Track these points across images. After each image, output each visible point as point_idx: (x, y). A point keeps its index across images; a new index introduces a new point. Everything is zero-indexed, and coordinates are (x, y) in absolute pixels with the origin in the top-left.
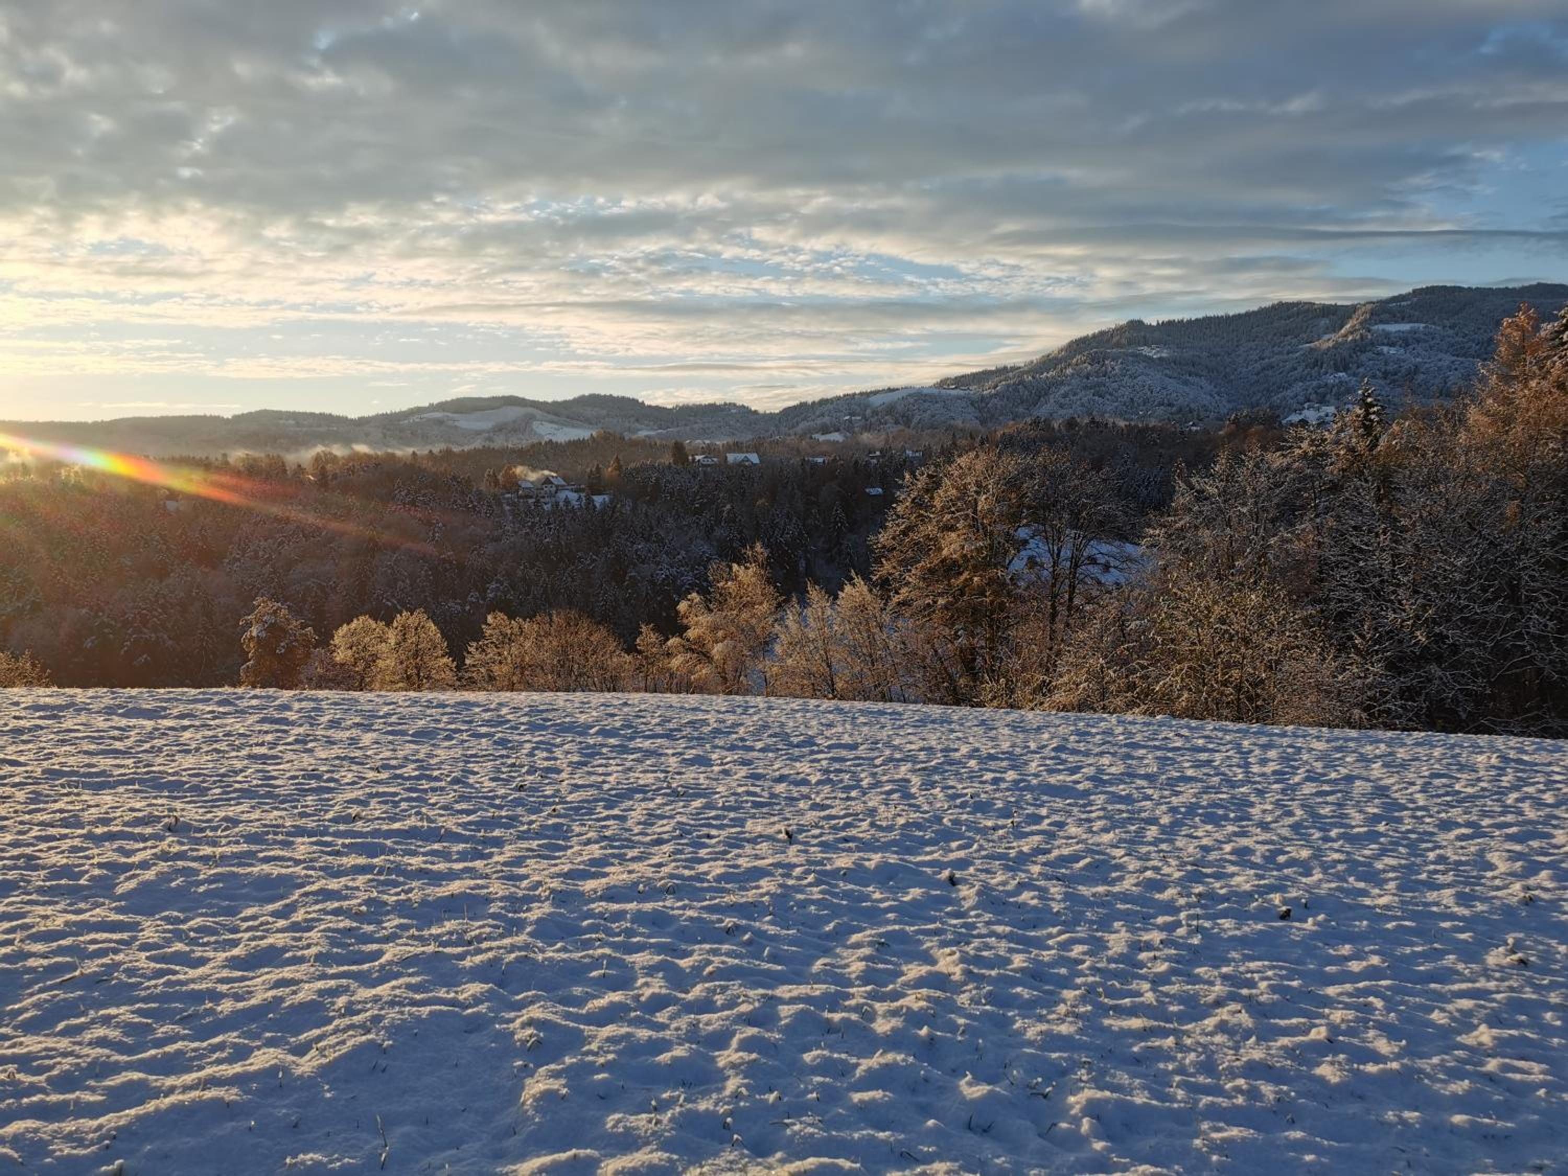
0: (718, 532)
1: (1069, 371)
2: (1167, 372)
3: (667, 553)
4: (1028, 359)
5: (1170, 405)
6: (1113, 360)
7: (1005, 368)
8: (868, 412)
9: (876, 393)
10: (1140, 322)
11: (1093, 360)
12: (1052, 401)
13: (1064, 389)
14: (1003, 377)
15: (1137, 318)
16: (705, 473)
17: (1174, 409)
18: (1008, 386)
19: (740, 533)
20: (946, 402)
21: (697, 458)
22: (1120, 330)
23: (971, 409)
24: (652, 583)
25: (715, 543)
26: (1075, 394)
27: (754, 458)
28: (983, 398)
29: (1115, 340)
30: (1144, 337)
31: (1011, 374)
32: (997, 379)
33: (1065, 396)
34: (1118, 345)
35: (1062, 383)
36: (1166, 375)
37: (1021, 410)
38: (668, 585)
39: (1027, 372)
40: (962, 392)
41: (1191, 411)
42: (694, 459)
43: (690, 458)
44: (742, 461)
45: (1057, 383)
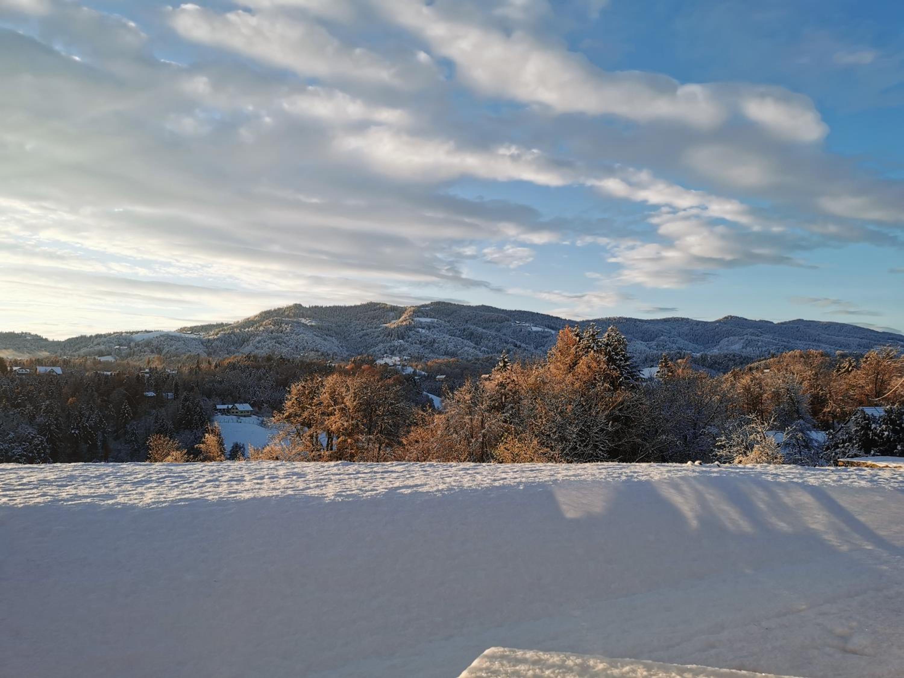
0: (38, 420)
1: (261, 328)
2: (315, 333)
4: (236, 320)
5: (317, 351)
6: (286, 324)
7: (222, 324)
8: (132, 344)
9: (137, 332)
10: (300, 305)
11: (275, 323)
12: (251, 344)
13: (258, 338)
14: (221, 329)
15: (298, 303)
16: (21, 379)
17: (320, 353)
18: (225, 334)
19: (57, 419)
20: (186, 341)
21: (15, 368)
22: (289, 308)
23: (201, 346)
25: (36, 427)
26: (265, 342)
27: (58, 370)
28: (209, 340)
29: (286, 313)
30: (302, 313)
31: (226, 328)
32: (217, 330)
33: (259, 342)
34: (288, 316)
35: (257, 335)
36: (315, 335)
37: (233, 348)
39: (237, 327)
40: (195, 336)
41: (328, 355)
42: (11, 370)
43: (9, 368)
44: (50, 372)
45: (254, 335)
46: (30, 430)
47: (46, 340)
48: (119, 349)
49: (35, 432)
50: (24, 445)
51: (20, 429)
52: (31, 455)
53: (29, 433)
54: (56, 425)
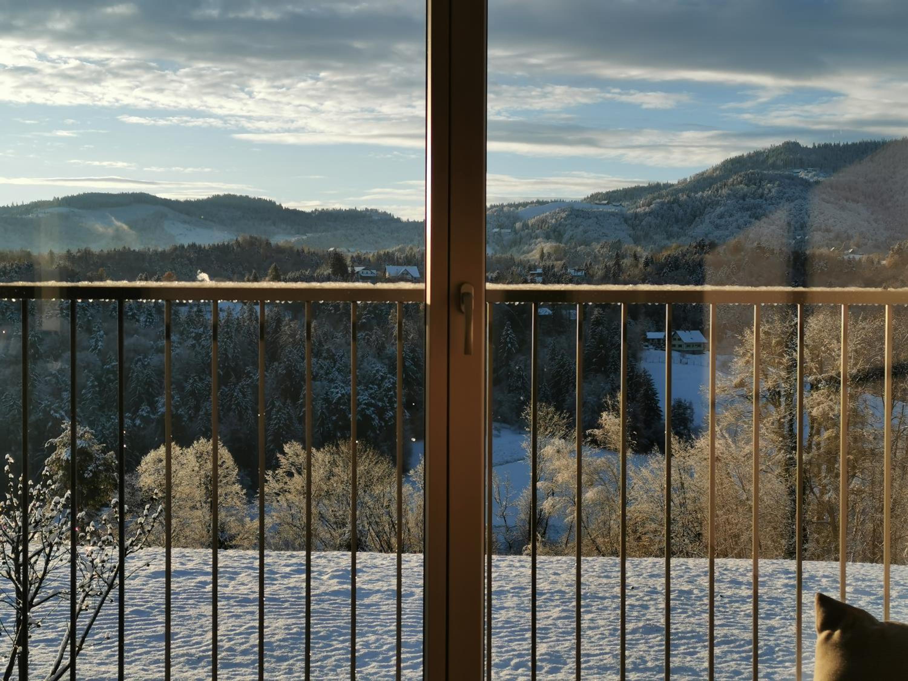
0: (389, 350)
1: (725, 191)
2: (824, 196)
3: (339, 371)
4: (681, 178)
5: (828, 230)
6: (770, 182)
7: (658, 185)
8: (518, 225)
9: (525, 205)
10: (796, 144)
11: (750, 181)
12: (707, 221)
13: (719, 210)
14: (656, 194)
15: (793, 140)
17: (832, 235)
18: (663, 204)
20: (599, 218)
21: (357, 269)
22: (775, 151)
23: (625, 226)
24: (327, 400)
25: (386, 361)
26: (731, 216)
27: (414, 272)
28: (636, 216)
29: (770, 161)
30: (801, 159)
31: (664, 192)
32: (649, 196)
33: (721, 216)
34: (774, 166)
35: (718, 203)
36: (823, 200)
37: (676, 229)
38: (344, 404)
39: (682, 190)
40: (613, 210)
41: (849, 238)
42: (353, 271)
43: (349, 269)
44: (403, 274)
45: (713, 204)
46: (379, 366)
47: (398, 220)
48: (499, 234)
49: (385, 370)
50: (371, 389)
51: (365, 364)
52: (380, 404)
53: (378, 371)
54: (413, 359)
